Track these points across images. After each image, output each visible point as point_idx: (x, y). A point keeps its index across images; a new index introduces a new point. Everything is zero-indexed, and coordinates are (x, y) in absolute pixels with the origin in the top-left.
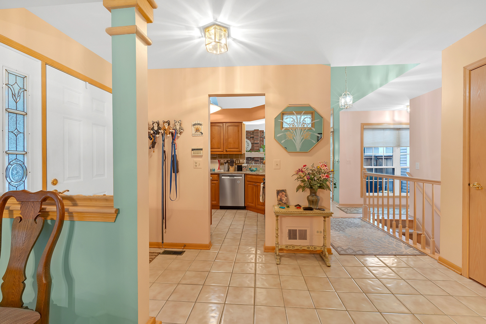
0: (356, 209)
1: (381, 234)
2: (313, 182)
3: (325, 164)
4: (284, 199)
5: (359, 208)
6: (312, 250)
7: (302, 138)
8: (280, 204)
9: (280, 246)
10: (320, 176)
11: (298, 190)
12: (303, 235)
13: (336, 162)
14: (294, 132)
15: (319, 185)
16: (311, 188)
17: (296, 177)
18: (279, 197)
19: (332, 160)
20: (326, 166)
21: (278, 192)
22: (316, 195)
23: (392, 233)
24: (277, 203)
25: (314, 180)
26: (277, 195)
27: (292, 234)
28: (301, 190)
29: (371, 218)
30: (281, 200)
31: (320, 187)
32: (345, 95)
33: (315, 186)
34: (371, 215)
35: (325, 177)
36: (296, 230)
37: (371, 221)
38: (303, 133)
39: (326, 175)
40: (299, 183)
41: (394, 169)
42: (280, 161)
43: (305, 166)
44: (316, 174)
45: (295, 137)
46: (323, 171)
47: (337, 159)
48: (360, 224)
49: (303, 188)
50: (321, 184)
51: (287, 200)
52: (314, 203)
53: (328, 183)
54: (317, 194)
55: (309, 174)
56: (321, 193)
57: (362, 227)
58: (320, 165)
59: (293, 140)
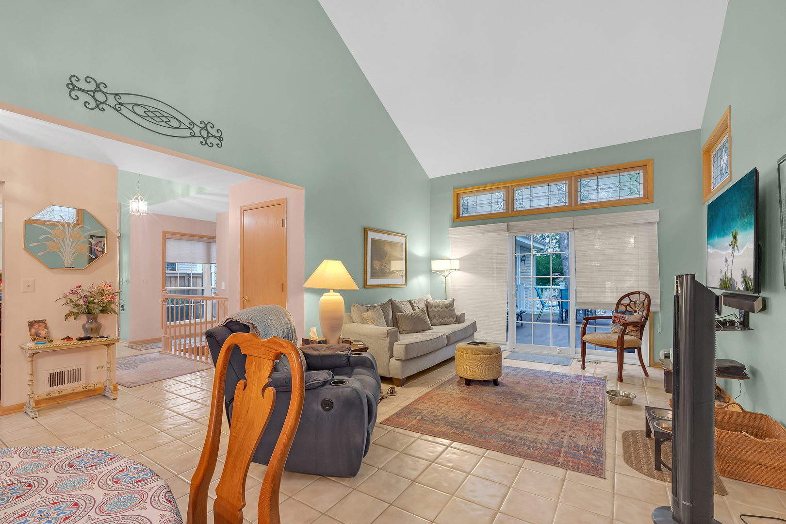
0: (155, 344)
1: (181, 361)
2: (92, 306)
3: (109, 284)
4: (43, 332)
5: (159, 342)
6: (90, 388)
7: (74, 250)
8: (35, 339)
9: (36, 396)
10: (103, 297)
11: (67, 317)
12: (75, 376)
13: (124, 282)
14: (62, 242)
15: (101, 308)
16: (89, 312)
17: (64, 301)
18: (33, 330)
19: (118, 278)
20: (110, 286)
21: (31, 324)
22: (96, 321)
23: (193, 358)
24: (30, 338)
25: (94, 303)
26: (30, 329)
27: (56, 379)
28: (72, 318)
29: (173, 350)
30: (37, 334)
31: (102, 311)
32: (137, 199)
33: (95, 310)
34: (173, 347)
35: (109, 299)
36: (63, 373)
37: (173, 352)
38: (76, 244)
39: (110, 296)
40: (69, 308)
41: (203, 290)
42: (34, 280)
43: (79, 287)
44: (97, 296)
45: (62, 250)
46: (107, 292)
47: (126, 278)
48: (157, 358)
49: (76, 315)
50: (103, 307)
51: (48, 333)
52: (93, 331)
53: (113, 306)
54: (99, 320)
55: (85, 297)
56: (103, 319)
57: (160, 359)
58: (102, 285)
59: (59, 253)
